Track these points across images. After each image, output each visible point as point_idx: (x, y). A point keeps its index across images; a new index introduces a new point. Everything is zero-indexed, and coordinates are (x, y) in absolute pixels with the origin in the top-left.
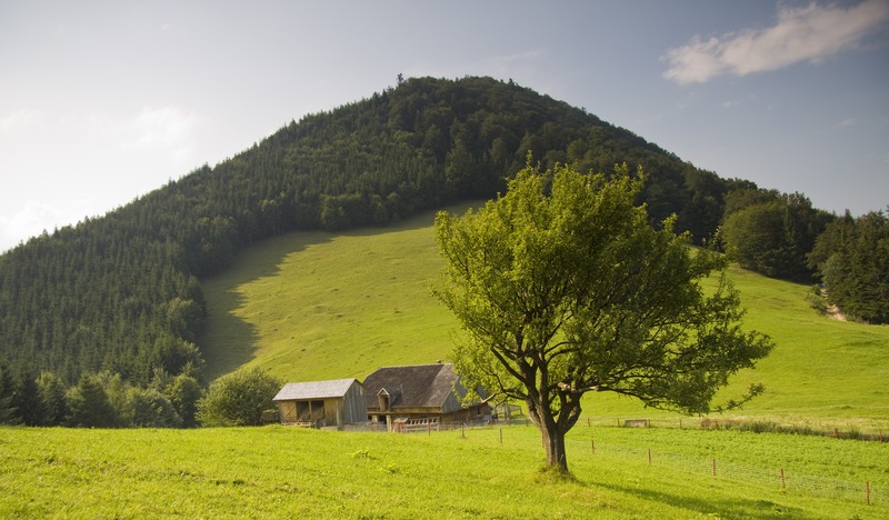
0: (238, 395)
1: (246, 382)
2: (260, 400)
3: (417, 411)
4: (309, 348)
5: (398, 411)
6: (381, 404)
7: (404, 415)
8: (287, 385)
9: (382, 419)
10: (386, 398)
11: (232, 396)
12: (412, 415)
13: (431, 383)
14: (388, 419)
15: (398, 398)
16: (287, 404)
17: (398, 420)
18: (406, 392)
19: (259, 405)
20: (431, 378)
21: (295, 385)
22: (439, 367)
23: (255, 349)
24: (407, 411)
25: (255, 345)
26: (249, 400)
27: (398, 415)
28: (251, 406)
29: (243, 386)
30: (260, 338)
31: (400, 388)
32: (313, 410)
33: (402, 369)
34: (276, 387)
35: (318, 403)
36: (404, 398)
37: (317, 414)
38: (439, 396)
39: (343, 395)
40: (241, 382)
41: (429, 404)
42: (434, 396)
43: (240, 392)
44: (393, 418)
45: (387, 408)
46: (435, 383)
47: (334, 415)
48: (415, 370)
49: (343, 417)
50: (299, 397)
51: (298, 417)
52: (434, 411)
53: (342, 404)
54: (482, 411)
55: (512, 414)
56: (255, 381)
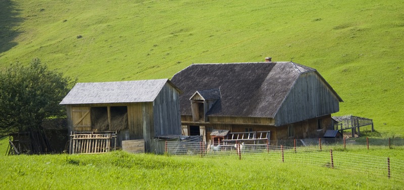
0: (13, 96)
1: (24, 80)
2: (42, 104)
3: (240, 122)
4: (86, 34)
5: (216, 121)
6: (194, 110)
7: (223, 127)
8: (77, 86)
9: (194, 130)
10: (200, 104)
11: (5, 98)
12: (234, 127)
13: (259, 86)
14: (202, 131)
15: (216, 105)
16: (78, 110)
17: (215, 133)
18: (226, 97)
19: (41, 110)
20: (260, 80)
21: (88, 86)
22: (269, 67)
23: (15, 34)
24: (228, 121)
25: (15, 29)
26: (27, 102)
27: (215, 127)
28: (30, 111)
29: (19, 85)
30: (22, 20)
31: (219, 91)
32: (112, 118)
33: (220, 67)
34: (63, 88)
35: (119, 109)
36: (225, 104)
37: (118, 123)
38: (270, 104)
39: (152, 99)
40: (16, 80)
41: (258, 114)
42: (263, 104)
43: (14, 93)
44: (208, 129)
45: (200, 117)
46: (265, 86)
47: (139, 126)
48: (237, 69)
49: (151, 129)
50: (95, 101)
51: (93, 126)
52: (263, 123)
53: (152, 111)
54: (323, 125)
55: (362, 129)
56: (35, 79)
